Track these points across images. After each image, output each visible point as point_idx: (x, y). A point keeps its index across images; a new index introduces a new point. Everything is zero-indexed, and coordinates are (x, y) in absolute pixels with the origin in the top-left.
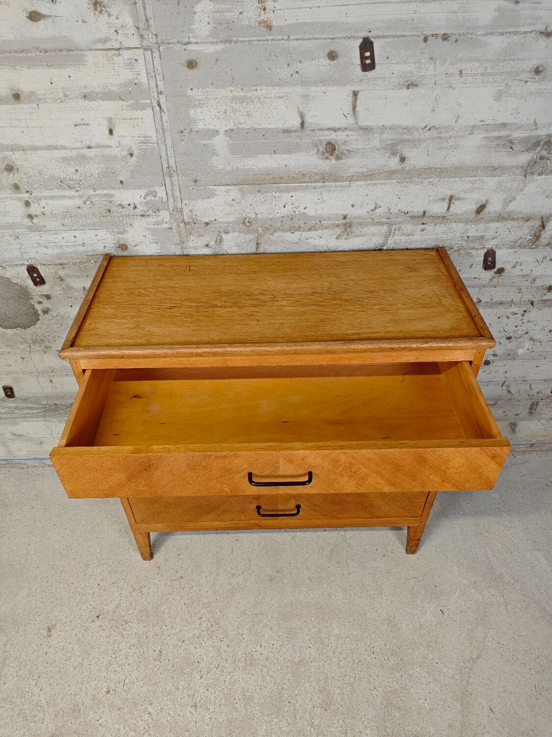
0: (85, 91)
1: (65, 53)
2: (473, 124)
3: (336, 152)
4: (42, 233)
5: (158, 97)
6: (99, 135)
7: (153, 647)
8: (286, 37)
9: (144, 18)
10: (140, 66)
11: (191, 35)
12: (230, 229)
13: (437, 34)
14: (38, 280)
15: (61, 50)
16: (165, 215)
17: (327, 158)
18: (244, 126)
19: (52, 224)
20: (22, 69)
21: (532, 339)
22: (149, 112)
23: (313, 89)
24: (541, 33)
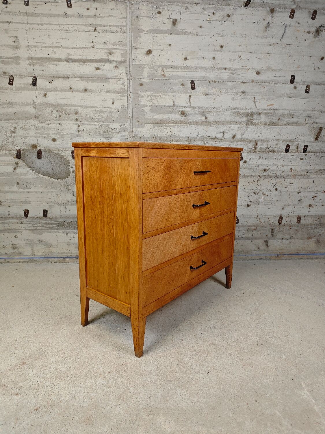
0: (107, 90)
1: (104, 79)
2: (227, 107)
3: (185, 114)
5: (130, 93)
6: (109, 104)
8: (169, 79)
9: (129, 71)
10: (126, 84)
11: (142, 77)
13: (212, 81)
16: (126, 133)
17: (182, 116)
18: (156, 104)
21: (264, 194)
22: (126, 98)
23: (177, 94)
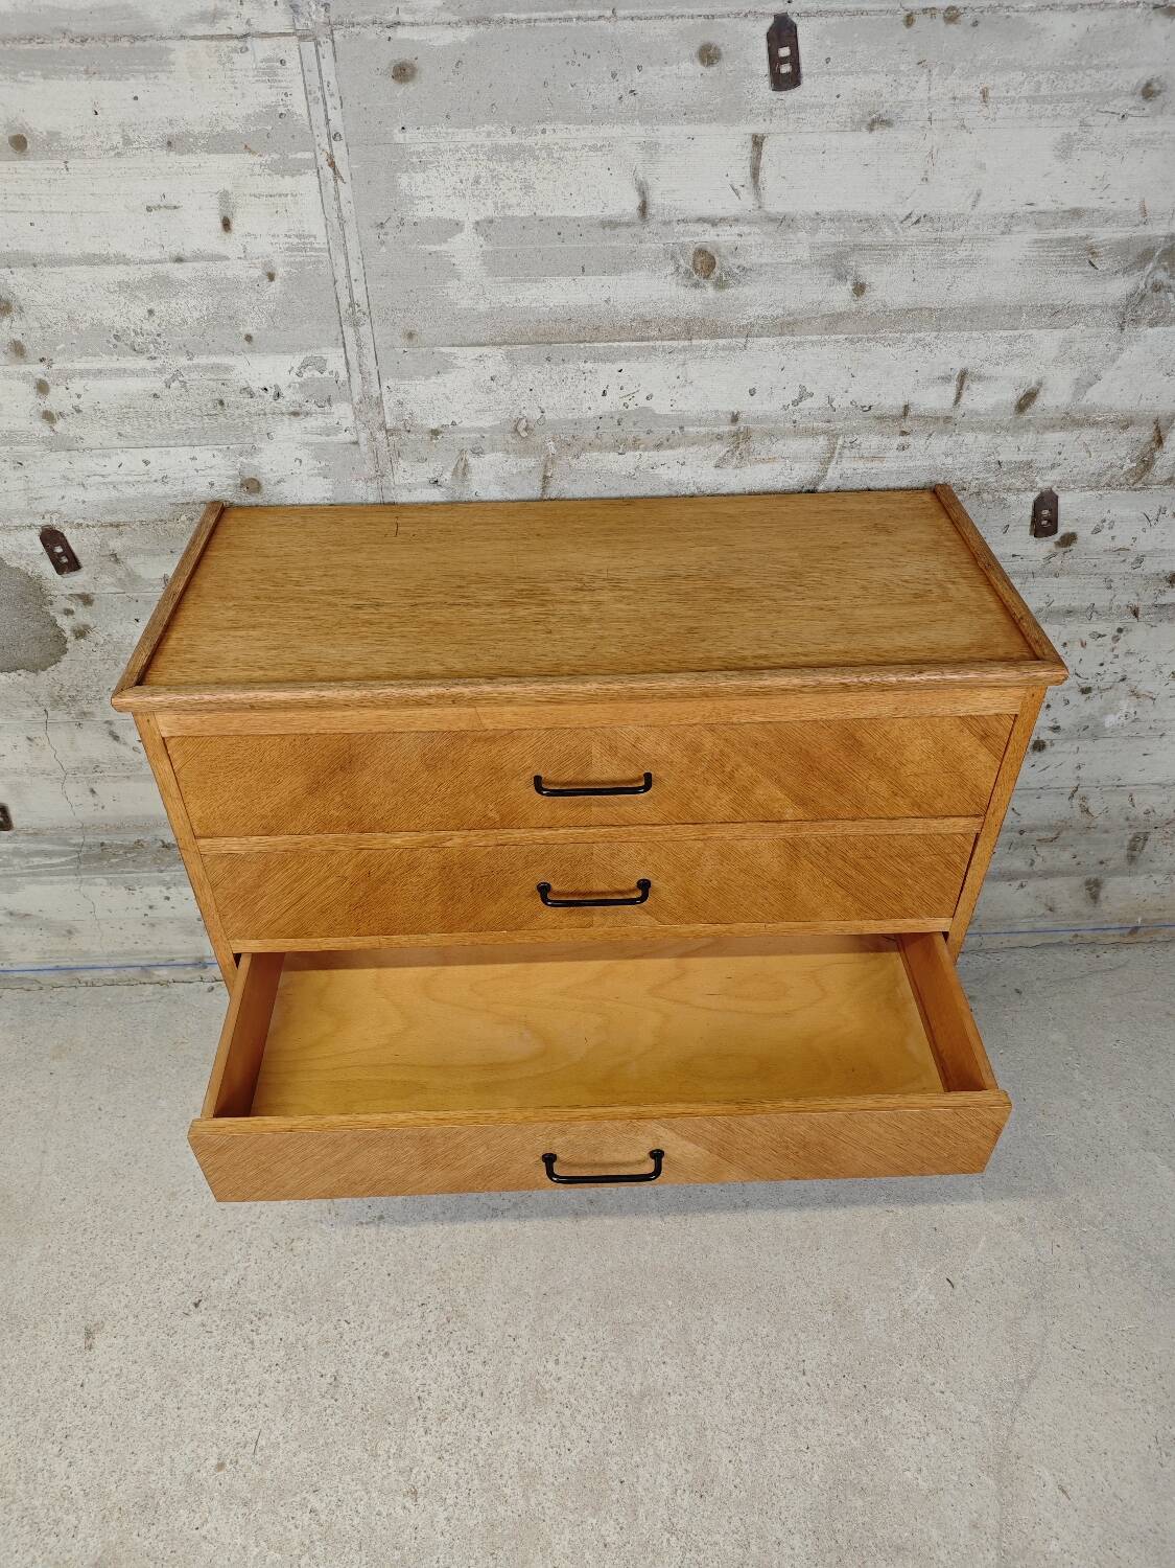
0: (169, 131)
1: (125, 43)
2: (1009, 210)
3: (717, 271)
4: (73, 453)
5: (330, 146)
6: (200, 231)
7: (319, 1369)
8: (608, 13)
10: (292, 76)
11: (402, 7)
12: (485, 445)
13: (934, 8)
14: (65, 560)
15: (116, 38)
16: (342, 412)
17: (696, 285)
18: (519, 213)
19: (95, 434)
20: (31, 79)
21: (1134, 693)
22: (309, 181)
23: (666, 129)
24: (1156, 7)
